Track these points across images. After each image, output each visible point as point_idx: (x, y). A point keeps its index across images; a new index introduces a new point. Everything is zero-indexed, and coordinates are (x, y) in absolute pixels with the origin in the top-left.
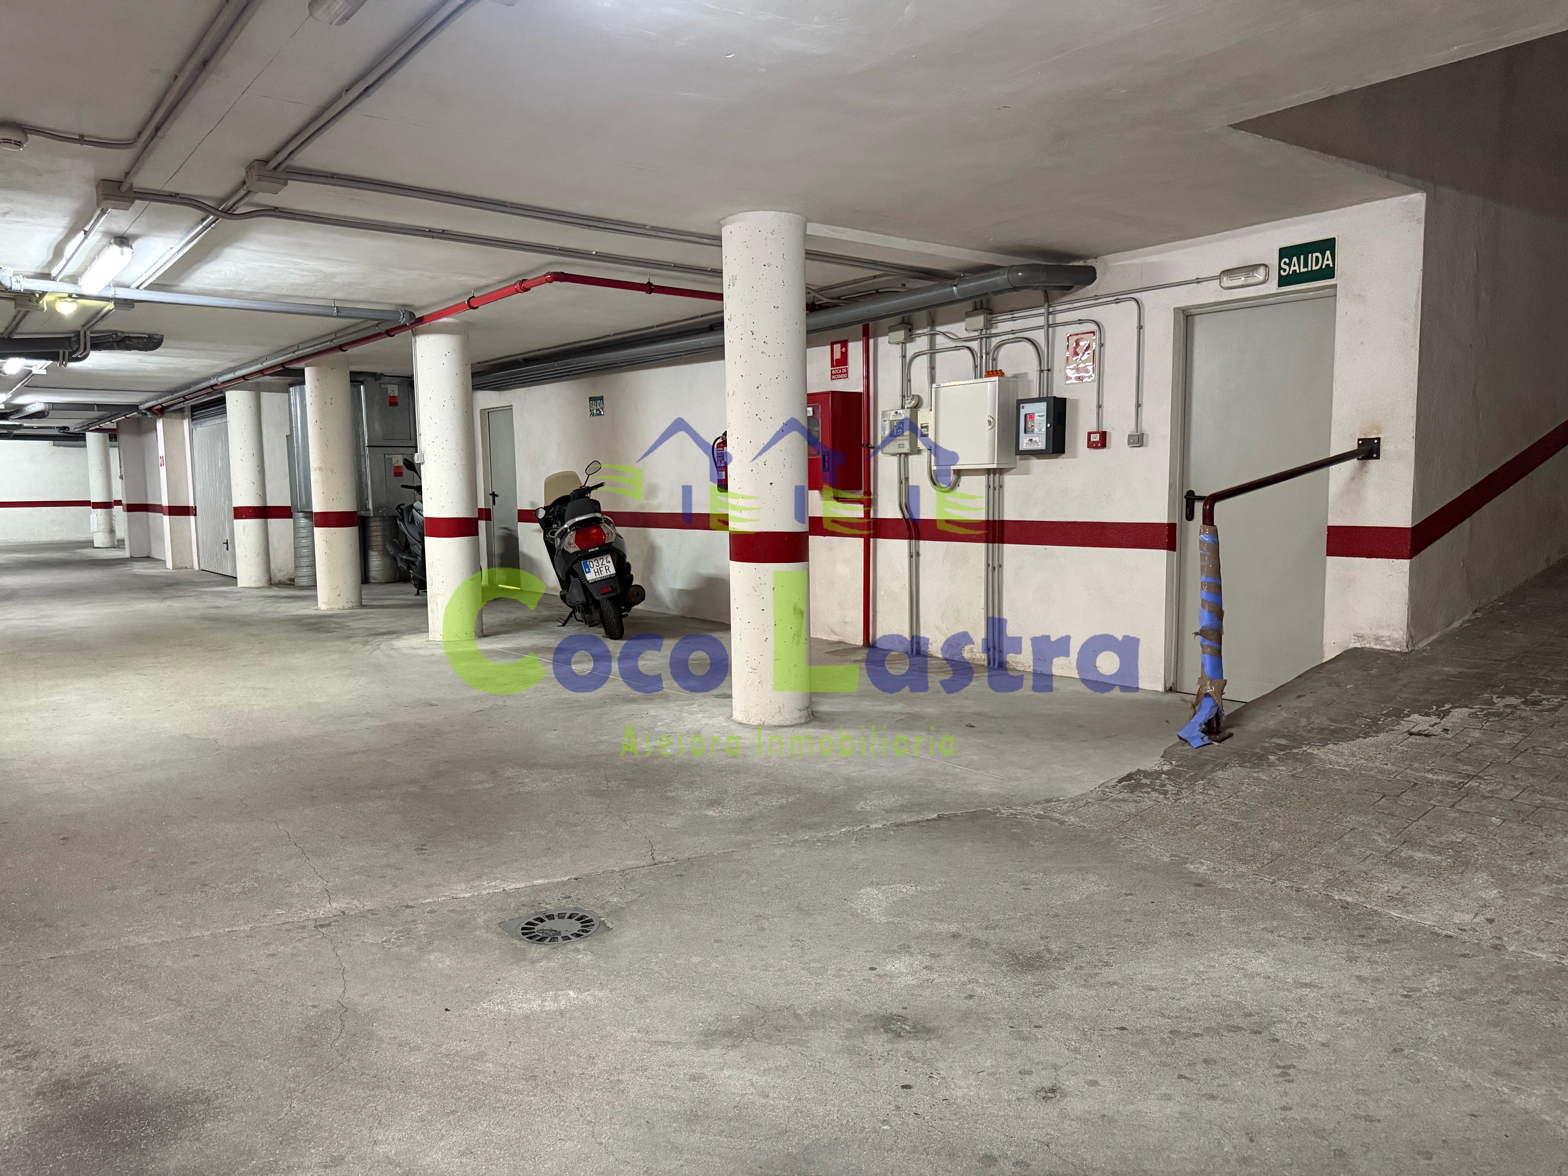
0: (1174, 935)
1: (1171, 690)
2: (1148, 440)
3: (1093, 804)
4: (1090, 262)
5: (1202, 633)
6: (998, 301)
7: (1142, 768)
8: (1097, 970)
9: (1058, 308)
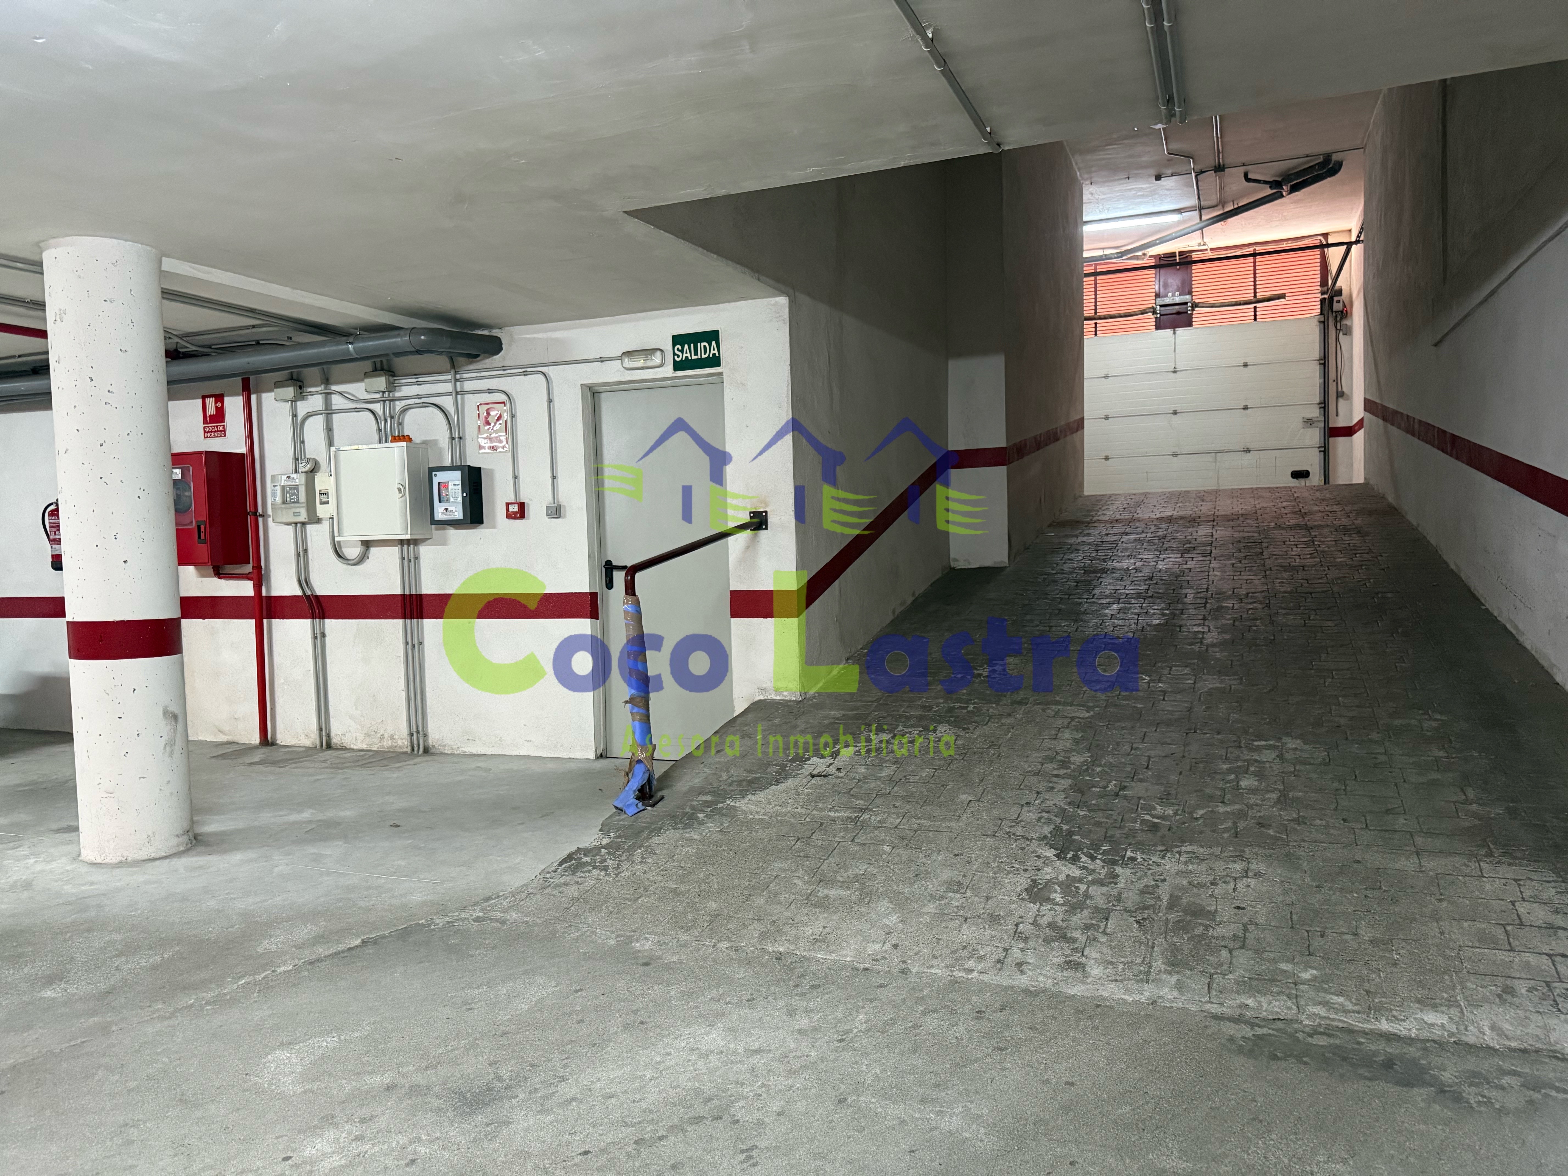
0: (627, 1027)
1: (601, 756)
2: (565, 511)
3: (535, 895)
4: (495, 332)
5: (631, 701)
6: (400, 363)
7: (580, 846)
8: (552, 1089)
9: (465, 376)
